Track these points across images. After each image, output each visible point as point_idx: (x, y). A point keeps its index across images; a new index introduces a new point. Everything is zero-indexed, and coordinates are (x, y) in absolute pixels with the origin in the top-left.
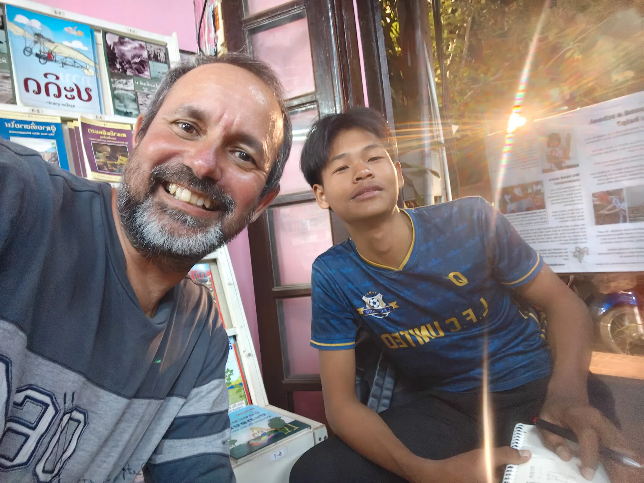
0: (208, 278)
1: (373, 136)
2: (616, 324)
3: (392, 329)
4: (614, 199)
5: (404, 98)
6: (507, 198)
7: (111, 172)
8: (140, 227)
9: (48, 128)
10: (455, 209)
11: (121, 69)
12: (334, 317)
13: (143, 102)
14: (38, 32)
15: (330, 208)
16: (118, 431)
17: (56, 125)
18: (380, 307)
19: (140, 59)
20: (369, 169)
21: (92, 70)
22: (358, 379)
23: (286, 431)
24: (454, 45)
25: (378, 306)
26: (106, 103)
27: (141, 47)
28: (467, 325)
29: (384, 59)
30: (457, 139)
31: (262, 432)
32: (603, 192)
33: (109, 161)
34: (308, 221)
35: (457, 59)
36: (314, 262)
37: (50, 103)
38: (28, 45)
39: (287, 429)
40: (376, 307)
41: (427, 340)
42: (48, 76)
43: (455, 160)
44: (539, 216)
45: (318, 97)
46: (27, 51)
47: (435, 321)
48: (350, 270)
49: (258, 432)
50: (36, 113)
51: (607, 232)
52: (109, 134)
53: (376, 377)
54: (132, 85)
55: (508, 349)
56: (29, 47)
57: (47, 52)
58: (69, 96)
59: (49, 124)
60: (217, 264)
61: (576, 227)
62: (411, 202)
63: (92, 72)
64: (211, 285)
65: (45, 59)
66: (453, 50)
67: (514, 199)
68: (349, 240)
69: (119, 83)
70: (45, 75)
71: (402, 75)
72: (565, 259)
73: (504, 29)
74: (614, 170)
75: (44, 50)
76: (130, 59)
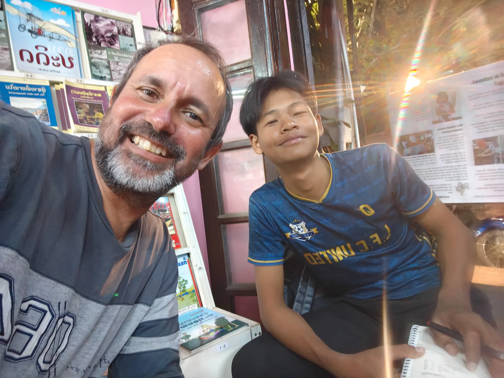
0: (167, 208)
1: (297, 95)
2: (489, 244)
3: (313, 250)
4: (490, 144)
5: (323, 64)
6: (404, 144)
7: (90, 124)
8: (110, 169)
9: (40, 90)
10: (365, 154)
11: (97, 42)
12: (267, 240)
13: (114, 68)
14: (29, 12)
15: (263, 154)
16: (97, 330)
17: (46, 87)
18: (304, 233)
19: (111, 34)
20: (294, 122)
21: (74, 43)
22: (286, 288)
23: (229, 329)
24: (363, 21)
25: (302, 232)
26: (85, 69)
27: (112, 24)
28: (374, 247)
29: (307, 32)
30: (365, 97)
31: (210, 328)
32: (482, 139)
33: (87, 115)
34: (246, 163)
35: (364, 33)
36: (251, 196)
37: (40, 70)
38: (22, 23)
39: (230, 327)
40: (300, 232)
41: (341, 258)
42: (39, 48)
43: (363, 114)
44: (430, 158)
45: (254, 63)
46: (21, 27)
47: (348, 243)
48: (279, 202)
49: (207, 329)
50: (30, 77)
51: (484, 171)
52: (88, 94)
53: (300, 286)
54: (105, 54)
55: (406, 266)
56: (23, 25)
57: (37, 28)
58: (55, 64)
59: (40, 87)
60: (174, 197)
61: (459, 167)
62: (327, 148)
63: (74, 45)
64: (170, 214)
65: (35, 34)
66: (361, 25)
67: (409, 145)
68: (279, 177)
69: (95, 53)
70: (37, 47)
71: (320, 45)
72: (449, 193)
73: (403, 7)
74: (490, 122)
75: (35, 26)
76: (104, 34)
